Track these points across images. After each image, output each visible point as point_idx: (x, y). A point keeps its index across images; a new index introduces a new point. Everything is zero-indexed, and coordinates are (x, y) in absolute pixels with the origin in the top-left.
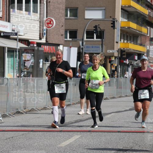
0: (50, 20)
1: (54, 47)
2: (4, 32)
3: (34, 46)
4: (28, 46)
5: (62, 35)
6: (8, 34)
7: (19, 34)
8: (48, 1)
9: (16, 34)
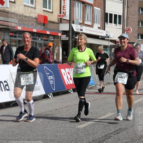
0: (128, 28)
1: (131, 45)
2: (101, 36)
3: (119, 44)
4: (115, 44)
5: (136, 37)
6: (103, 37)
7: (110, 37)
8: (128, 17)
9: (108, 37)
